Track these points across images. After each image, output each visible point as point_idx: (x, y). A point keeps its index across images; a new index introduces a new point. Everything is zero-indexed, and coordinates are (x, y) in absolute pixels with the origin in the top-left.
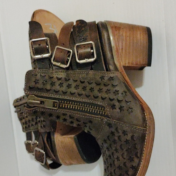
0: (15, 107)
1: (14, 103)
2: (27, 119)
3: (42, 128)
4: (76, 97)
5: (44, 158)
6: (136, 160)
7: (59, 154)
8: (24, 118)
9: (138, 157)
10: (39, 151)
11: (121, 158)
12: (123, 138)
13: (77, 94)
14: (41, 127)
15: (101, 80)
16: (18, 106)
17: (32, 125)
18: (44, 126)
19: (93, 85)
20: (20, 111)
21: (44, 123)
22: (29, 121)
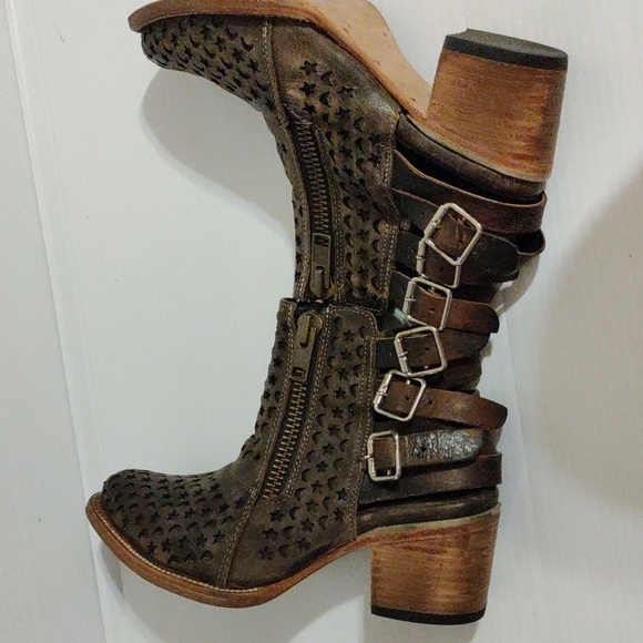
4: (314, 427)
6: (164, 557)
9: (170, 561)
11: (173, 522)
12: (209, 533)
13: (320, 429)
15: (338, 493)
19: (330, 472)
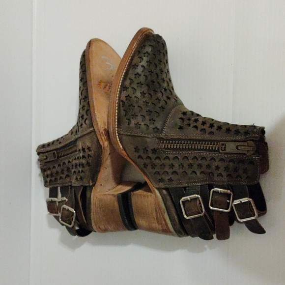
0: (39, 154)
1: (37, 149)
2: (54, 170)
3: (78, 181)
5: (72, 219)
7: (93, 216)
8: (49, 169)
10: (68, 209)
14: (77, 179)
16: (43, 153)
17: (61, 178)
18: (81, 178)
20: (46, 159)
21: (82, 174)
22: (57, 172)
